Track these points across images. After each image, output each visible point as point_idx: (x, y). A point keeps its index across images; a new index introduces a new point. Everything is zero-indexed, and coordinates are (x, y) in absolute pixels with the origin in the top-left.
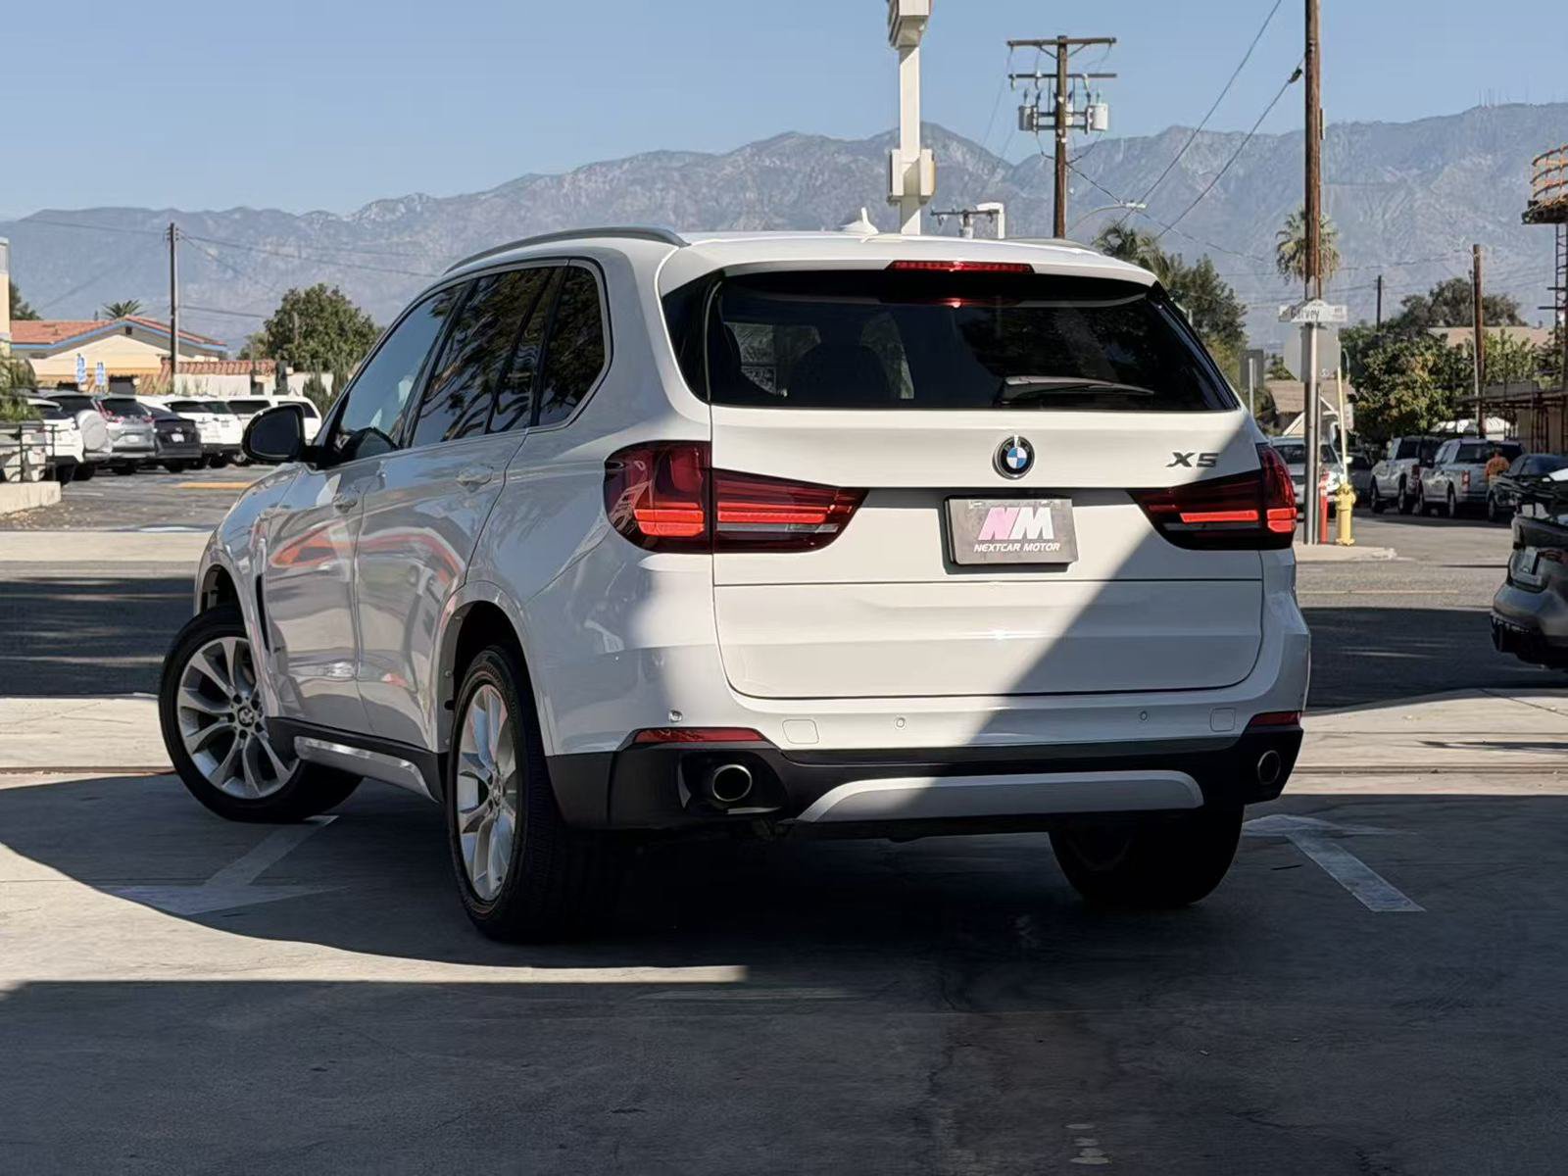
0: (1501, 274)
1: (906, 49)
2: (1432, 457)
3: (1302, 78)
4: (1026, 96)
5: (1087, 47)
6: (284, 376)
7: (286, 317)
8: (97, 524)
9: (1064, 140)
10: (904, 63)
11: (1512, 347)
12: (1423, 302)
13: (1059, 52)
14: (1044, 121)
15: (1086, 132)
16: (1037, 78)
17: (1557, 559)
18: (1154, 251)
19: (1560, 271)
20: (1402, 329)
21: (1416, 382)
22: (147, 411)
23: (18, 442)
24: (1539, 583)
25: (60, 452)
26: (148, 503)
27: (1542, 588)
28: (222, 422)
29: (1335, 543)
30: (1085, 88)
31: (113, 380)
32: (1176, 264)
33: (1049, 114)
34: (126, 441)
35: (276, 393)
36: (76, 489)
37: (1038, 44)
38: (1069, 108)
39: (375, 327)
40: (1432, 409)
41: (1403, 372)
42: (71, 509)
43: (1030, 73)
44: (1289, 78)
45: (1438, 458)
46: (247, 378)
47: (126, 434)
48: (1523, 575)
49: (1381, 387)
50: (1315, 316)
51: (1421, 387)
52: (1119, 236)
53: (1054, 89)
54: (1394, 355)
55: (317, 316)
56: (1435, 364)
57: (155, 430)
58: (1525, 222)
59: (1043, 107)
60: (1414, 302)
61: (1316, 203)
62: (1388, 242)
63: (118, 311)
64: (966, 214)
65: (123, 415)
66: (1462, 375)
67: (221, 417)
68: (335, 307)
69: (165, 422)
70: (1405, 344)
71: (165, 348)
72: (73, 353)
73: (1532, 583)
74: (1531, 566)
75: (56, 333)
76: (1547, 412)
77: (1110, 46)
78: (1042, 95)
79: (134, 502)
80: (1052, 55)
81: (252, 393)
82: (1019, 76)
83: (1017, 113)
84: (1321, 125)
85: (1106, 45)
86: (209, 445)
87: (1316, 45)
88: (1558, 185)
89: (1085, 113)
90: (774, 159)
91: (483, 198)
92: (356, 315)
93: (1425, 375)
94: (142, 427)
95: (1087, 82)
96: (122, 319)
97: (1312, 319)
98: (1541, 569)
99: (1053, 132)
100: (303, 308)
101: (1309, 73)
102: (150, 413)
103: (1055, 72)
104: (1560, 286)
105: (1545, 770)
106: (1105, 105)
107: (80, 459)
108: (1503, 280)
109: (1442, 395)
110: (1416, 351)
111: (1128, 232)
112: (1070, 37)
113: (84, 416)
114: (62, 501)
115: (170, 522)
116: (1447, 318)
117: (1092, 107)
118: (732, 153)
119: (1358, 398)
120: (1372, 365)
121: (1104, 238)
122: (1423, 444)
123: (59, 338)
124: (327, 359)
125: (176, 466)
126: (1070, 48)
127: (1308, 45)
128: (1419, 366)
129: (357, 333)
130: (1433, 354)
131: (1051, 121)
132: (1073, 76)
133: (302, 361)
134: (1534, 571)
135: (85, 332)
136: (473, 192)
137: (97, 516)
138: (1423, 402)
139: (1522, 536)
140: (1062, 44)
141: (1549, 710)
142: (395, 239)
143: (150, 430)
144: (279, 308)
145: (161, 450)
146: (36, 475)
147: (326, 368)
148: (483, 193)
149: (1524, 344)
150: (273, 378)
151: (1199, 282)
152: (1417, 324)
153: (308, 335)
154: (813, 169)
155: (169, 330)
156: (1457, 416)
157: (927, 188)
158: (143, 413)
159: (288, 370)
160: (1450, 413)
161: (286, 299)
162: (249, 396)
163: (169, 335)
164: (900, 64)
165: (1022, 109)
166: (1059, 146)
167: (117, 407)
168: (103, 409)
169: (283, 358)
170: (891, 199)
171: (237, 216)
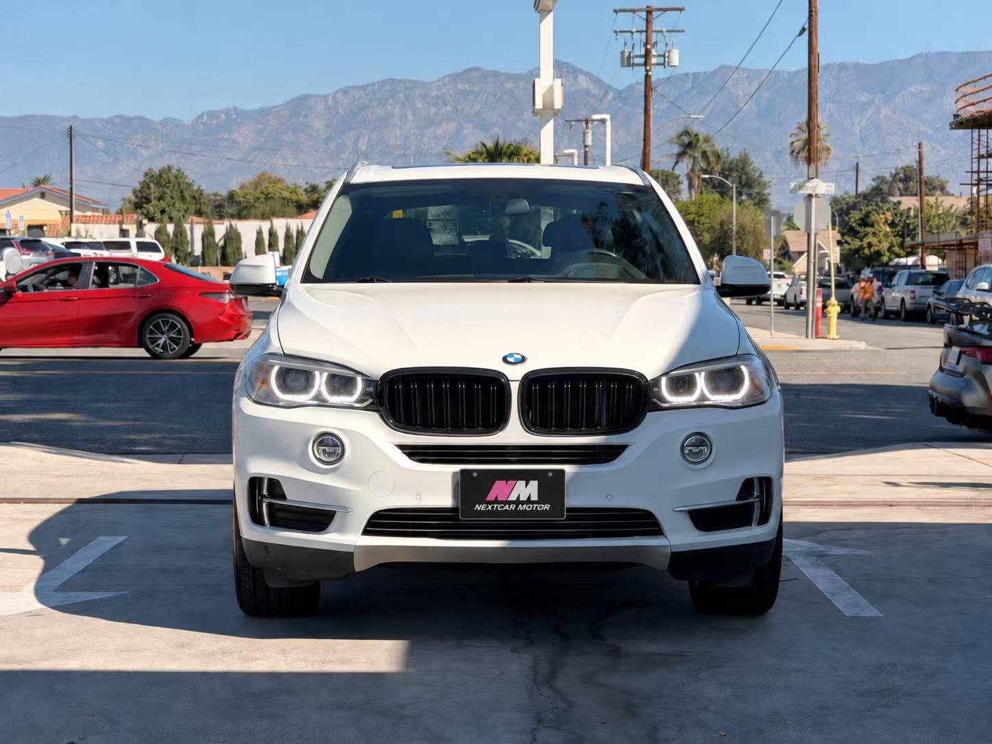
1: (545, 13)
2: (891, 281)
3: (806, 33)
4: (625, 45)
5: (666, 13)
6: (142, 225)
7: (146, 186)
9: (650, 72)
10: (543, 22)
11: (943, 209)
12: (886, 180)
13: (647, 16)
14: (637, 61)
15: (665, 68)
16: (632, 33)
17: (974, 356)
18: (711, 146)
19: (973, 160)
20: (872, 197)
21: (881, 232)
22: (49, 248)
24: (961, 371)
27: (964, 374)
29: (826, 338)
30: (664, 39)
31: (30, 227)
32: (726, 155)
33: (640, 56)
35: (137, 236)
37: (633, 11)
38: (654, 52)
39: (204, 193)
40: (891, 249)
41: (872, 226)
43: (629, 29)
44: (797, 34)
45: (894, 282)
46: (117, 227)
48: (951, 366)
49: (858, 235)
50: (814, 190)
51: (884, 235)
52: (688, 137)
53: (644, 40)
54: (867, 214)
55: (166, 186)
56: (893, 221)
58: (952, 128)
59: (637, 52)
60: (880, 179)
61: (815, 116)
62: (863, 141)
63: (38, 183)
64: (587, 121)
65: (33, 250)
66: (911, 227)
67: (99, 252)
68: (179, 180)
70: (874, 207)
73: (957, 370)
74: (956, 360)
76: (965, 252)
77: (681, 12)
78: (636, 44)
80: (642, 18)
81: (121, 236)
82: (621, 32)
84: (818, 65)
85: (679, 12)
87: (816, 12)
88: (973, 104)
89: (664, 56)
90: (465, 85)
91: (276, 109)
92: (191, 185)
93: (887, 228)
95: (666, 35)
96: (41, 188)
97: (811, 192)
98: (962, 362)
99: (643, 68)
100: (157, 180)
101: (810, 30)
102: (51, 249)
103: (644, 29)
104: (974, 170)
106: (678, 50)
109: (897, 241)
110: (881, 212)
111: (694, 134)
112: (654, 7)
116: (901, 190)
117: (669, 52)
118: (437, 81)
119: (843, 242)
120: (852, 220)
122: (886, 272)
124: (171, 215)
126: (655, 14)
127: (810, 12)
128: (882, 222)
129: (192, 197)
130: (891, 214)
131: (642, 60)
132: (658, 32)
133: (156, 215)
134: (958, 363)
135: (14, 197)
138: (885, 245)
139: (949, 340)
140: (649, 11)
144: (142, 180)
147: (171, 219)
148: (276, 107)
149: (951, 208)
150: (135, 226)
151: (741, 166)
152: (881, 194)
153: (160, 198)
155: (69, 195)
156: (908, 255)
157: (558, 104)
158: (48, 250)
159: (145, 221)
160: (902, 253)
161: (146, 174)
162: (118, 239)
163: (69, 198)
164: (541, 22)
165: (623, 53)
166: (647, 77)
167: (30, 244)
168: (20, 247)
169: (143, 213)
170: (535, 112)
171: (117, 121)
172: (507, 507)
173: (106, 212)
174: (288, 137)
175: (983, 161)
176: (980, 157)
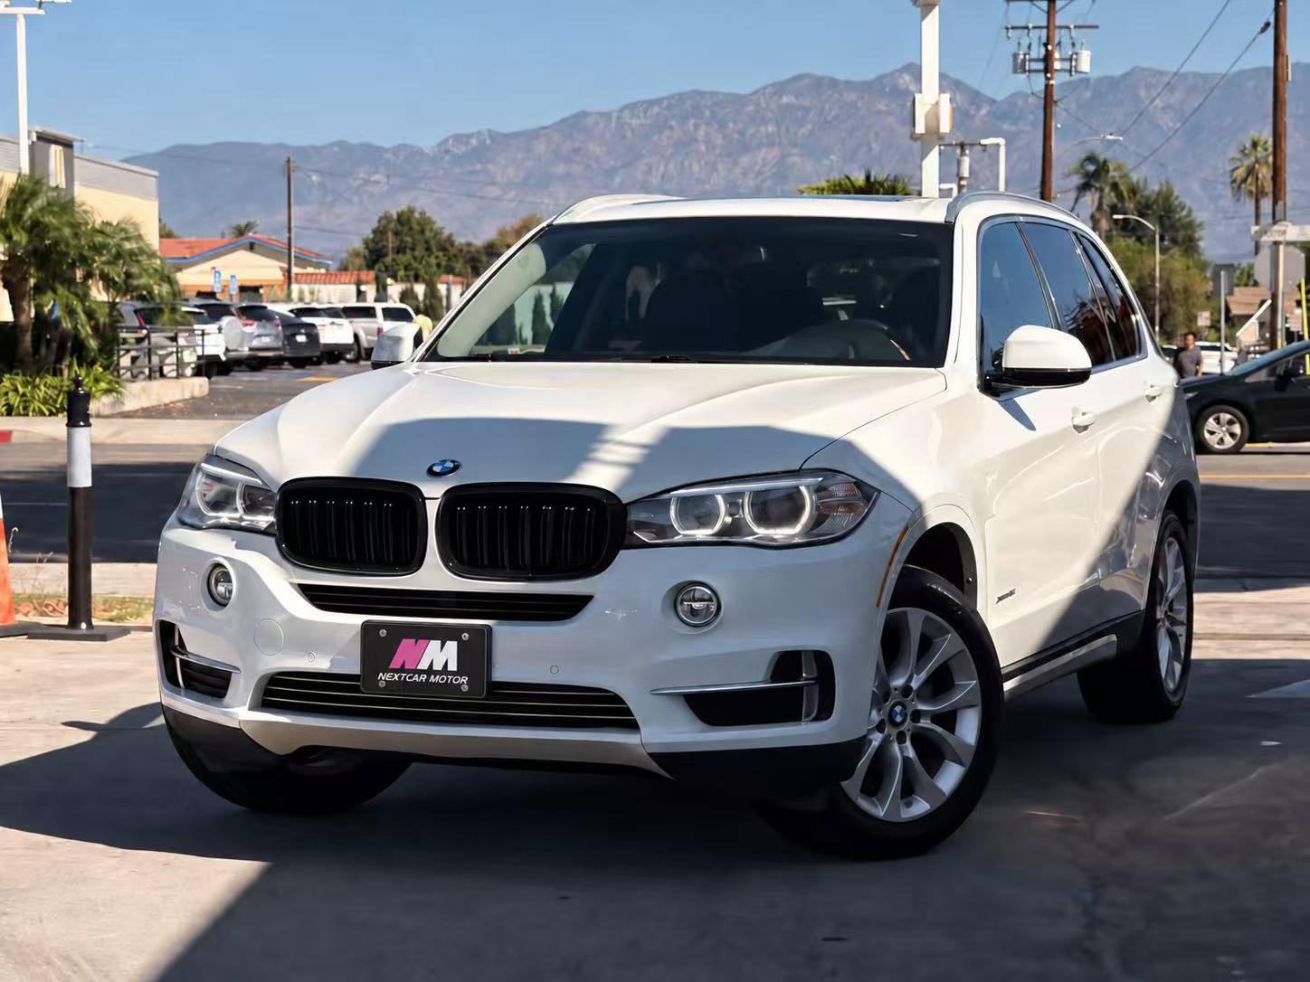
1: (929, 7)
3: (1271, 31)
4: (1019, 45)
6: (385, 287)
7: (381, 235)
9: (1052, 82)
10: (925, 21)
13: (1048, 8)
14: (1035, 66)
15: (1071, 75)
16: (1029, 30)
18: (1123, 176)
22: (276, 317)
23: (175, 343)
25: (209, 351)
28: (337, 325)
30: (1071, 37)
31: (243, 289)
33: (1039, 60)
34: (260, 342)
35: (380, 300)
36: (223, 383)
38: (1057, 55)
39: (456, 243)
42: (218, 400)
43: (1023, 24)
44: (1259, 30)
46: (353, 288)
47: (260, 336)
50: (1282, 235)
53: (1044, 39)
55: (407, 235)
57: (282, 333)
59: (1034, 54)
63: (241, 232)
64: (962, 146)
65: (257, 320)
67: (337, 320)
68: (423, 226)
69: (291, 326)
71: (284, 262)
72: (207, 266)
75: (191, 249)
78: (1033, 44)
80: (1043, 11)
81: (358, 301)
82: (1013, 28)
83: (1011, 59)
84: (1287, 68)
86: (326, 344)
89: (1070, 59)
90: (791, 97)
92: (440, 233)
94: (272, 330)
95: (1074, 33)
96: (243, 238)
97: (1279, 238)
99: (1043, 75)
100: (396, 227)
101: (1278, 25)
102: (278, 319)
103: (1045, 24)
106: (1088, 52)
107: (223, 357)
111: (1102, 160)
113: (226, 320)
114: (210, 393)
117: (1077, 54)
118: (754, 92)
121: (1082, 166)
123: (193, 253)
124: (418, 272)
125: (300, 362)
126: (1059, 4)
129: (441, 248)
131: (1041, 66)
132: (1061, 28)
135: (215, 249)
136: (535, 126)
137: (240, 406)
140: (1052, 1)
142: (468, 168)
143: (279, 333)
144: (375, 227)
145: (287, 349)
146: (189, 371)
147: (417, 279)
148: (543, 128)
150: (374, 287)
151: (1162, 201)
153: (400, 250)
154: (825, 106)
155: (287, 247)
157: (945, 127)
158: (273, 318)
159: (390, 281)
161: (380, 220)
162: (353, 303)
163: (287, 251)
164: (922, 20)
165: (1015, 56)
166: (1048, 88)
167: (254, 313)
168: (240, 315)
169: (382, 269)
170: (914, 137)
171: (336, 149)
172: (416, 678)
174: (560, 169)
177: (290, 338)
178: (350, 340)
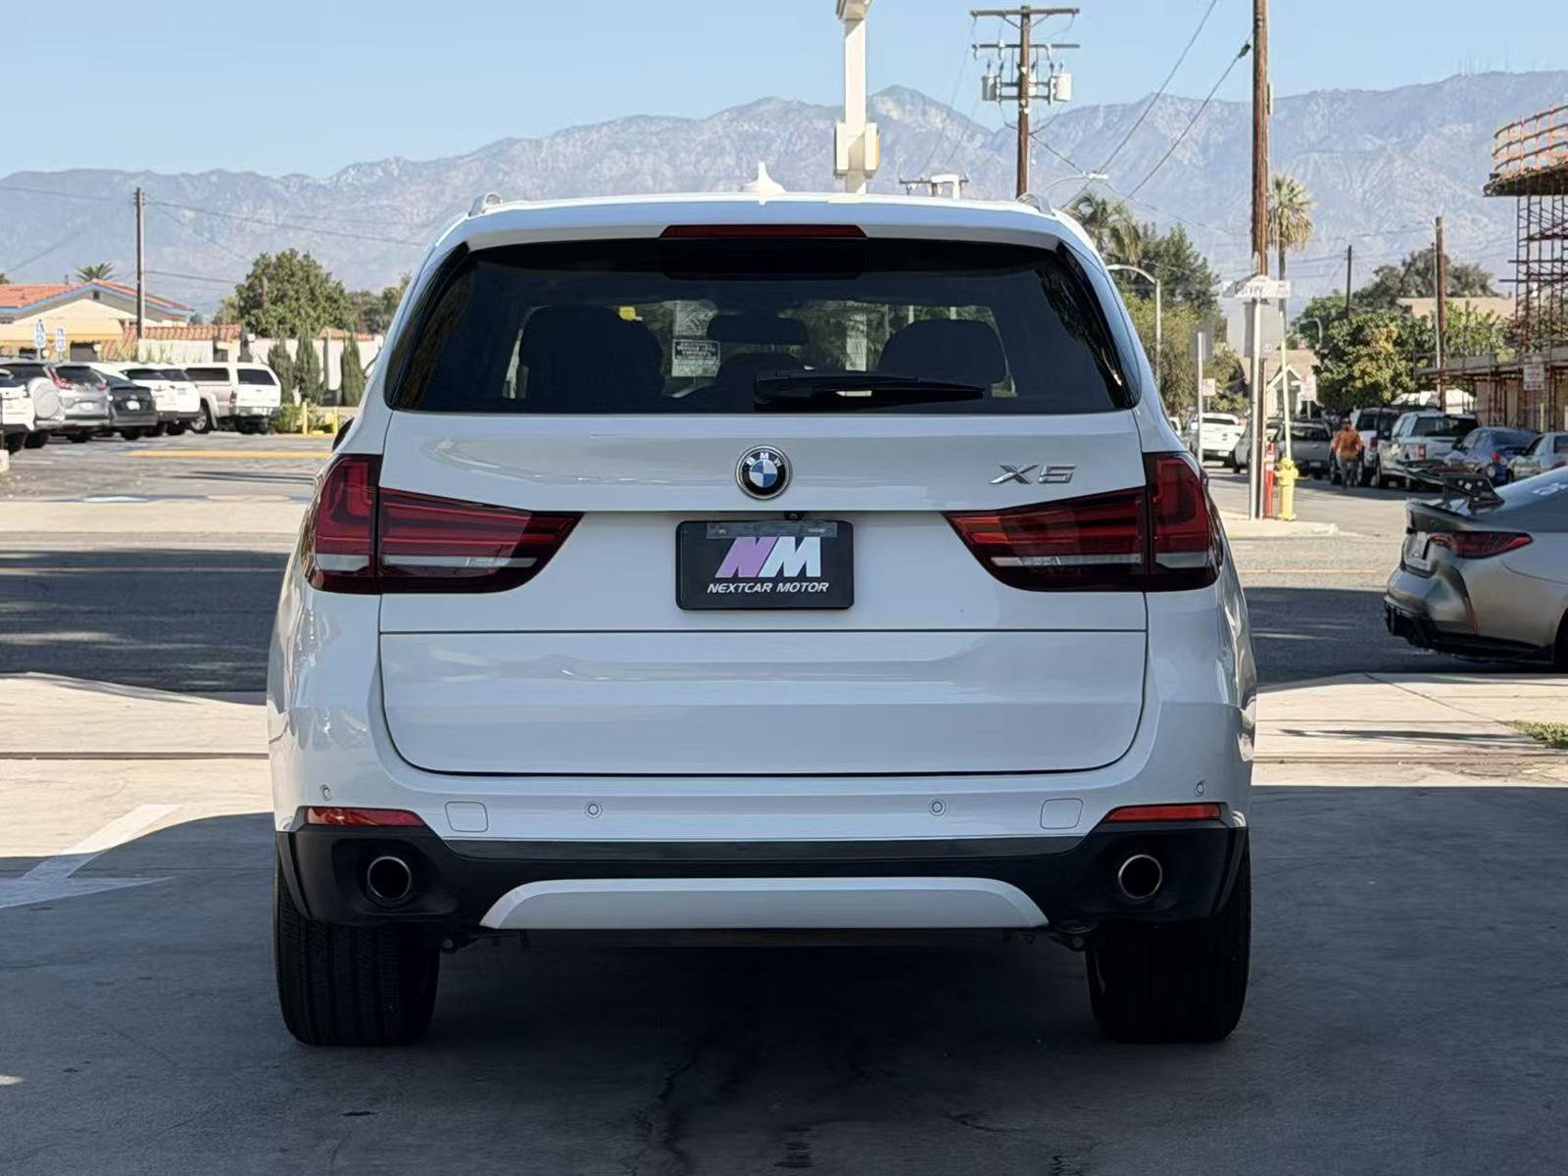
0: (1480, 243)
1: (854, 21)
2: (1390, 429)
4: (989, 66)
5: (1051, 16)
6: (248, 343)
7: (257, 282)
8: (42, 493)
9: (1026, 111)
10: (850, 36)
11: (1476, 318)
12: (1396, 272)
13: (1022, 23)
14: (1007, 91)
15: (1049, 103)
16: (1000, 49)
17: (1446, 545)
18: (1125, 220)
19: (1520, 244)
20: (1374, 299)
21: (1380, 353)
22: (102, 379)
24: (1428, 568)
25: (10, 420)
26: (95, 472)
27: (1432, 573)
28: (179, 389)
29: (1276, 519)
30: (1048, 58)
31: (74, 345)
32: (1149, 233)
33: (1012, 85)
34: (81, 409)
35: (240, 360)
36: (25, 456)
37: (1002, 14)
38: (1032, 78)
39: (347, 292)
40: (1396, 380)
41: (1367, 344)
42: (19, 477)
43: (994, 42)
44: (1238, 53)
45: (1395, 430)
46: (210, 344)
47: (81, 402)
48: (1415, 561)
49: (1346, 358)
50: (1258, 292)
51: (1384, 359)
52: (1091, 205)
53: (1017, 59)
54: (1359, 326)
55: (288, 281)
56: (1400, 336)
57: (110, 398)
58: (1487, 195)
59: (1006, 78)
60: (1386, 271)
61: (1263, 179)
62: (1368, 210)
63: (90, 274)
64: (934, 184)
65: (77, 382)
66: (1426, 346)
67: (178, 384)
68: (307, 272)
69: (121, 391)
70: (1369, 315)
71: (131, 312)
72: (34, 319)
73: (1422, 567)
74: (1422, 552)
75: (23, 298)
76: (1505, 384)
77: (1074, 16)
78: (1005, 65)
79: (83, 470)
80: (1016, 26)
81: (215, 360)
82: (982, 46)
83: (981, 84)
84: (1268, 100)
85: (1070, 15)
86: (165, 413)
87: (1264, 20)
88: (1519, 158)
89: (1048, 84)
90: (753, 123)
91: (461, 161)
92: (327, 280)
93: (1390, 347)
94: (95, 395)
95: (1051, 51)
96: (94, 283)
97: (1257, 295)
98: (1432, 555)
99: (1016, 103)
100: (274, 272)
101: (1256, 48)
102: (105, 381)
103: (1018, 42)
104: (1521, 259)
105: (1389, 761)
106: (1069, 76)
107: (31, 427)
108: (1482, 249)
109: (1406, 367)
110: (1381, 323)
111: (1100, 201)
112: (1033, 8)
113: (36, 383)
114: (11, 469)
115: (118, 492)
116: (1419, 288)
117: (1056, 78)
118: (710, 118)
119: (1322, 369)
120: (1336, 336)
121: (1076, 208)
122: (1381, 416)
123: (25, 302)
124: (294, 325)
125: (131, 434)
126: (1034, 18)
127: (1256, 20)
128: (1383, 338)
129: (329, 298)
130: (1397, 326)
131: (1014, 91)
132: (1036, 46)
133: (269, 327)
134: (1424, 557)
135: (53, 296)
136: (451, 155)
137: (43, 486)
138: (1386, 375)
139: (1413, 522)
140: (1026, 15)
141: (1423, 696)
142: (373, 203)
143: (105, 398)
144: (250, 272)
145: (116, 418)
147: (293, 333)
148: (461, 157)
149: (1489, 316)
150: (237, 343)
151: (1172, 250)
152: (1387, 295)
153: (280, 299)
154: (792, 134)
155: (135, 294)
156: (1420, 388)
157: (871, 162)
158: (99, 380)
159: (251, 337)
160: (1412, 385)
161: (256, 264)
162: (210, 364)
163: (135, 299)
164: (847, 35)
165: (985, 79)
166: (1023, 118)
167: (72, 374)
168: (57, 377)
169: (249, 324)
170: (837, 174)
171: (214, 178)
173: (195, 321)
175: (1535, 245)
176: (1530, 239)
177: (119, 406)
178: (195, 407)
